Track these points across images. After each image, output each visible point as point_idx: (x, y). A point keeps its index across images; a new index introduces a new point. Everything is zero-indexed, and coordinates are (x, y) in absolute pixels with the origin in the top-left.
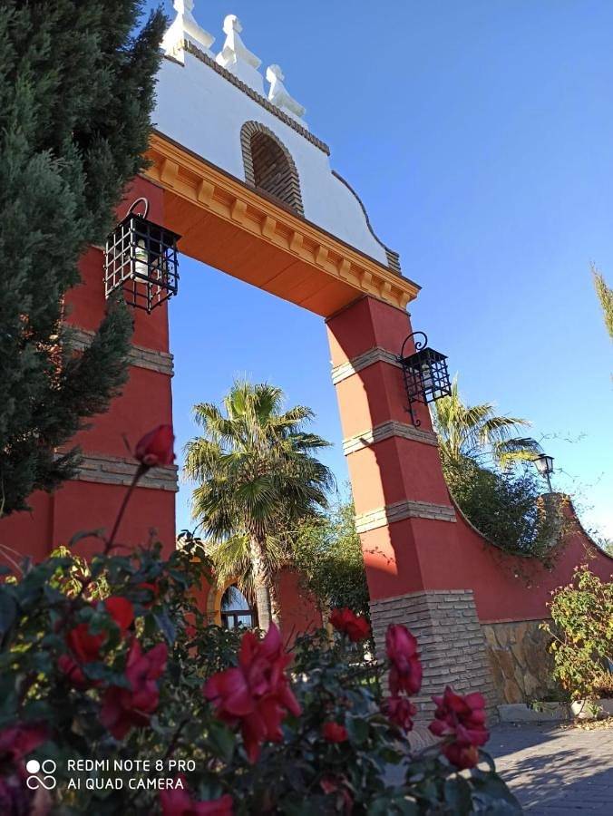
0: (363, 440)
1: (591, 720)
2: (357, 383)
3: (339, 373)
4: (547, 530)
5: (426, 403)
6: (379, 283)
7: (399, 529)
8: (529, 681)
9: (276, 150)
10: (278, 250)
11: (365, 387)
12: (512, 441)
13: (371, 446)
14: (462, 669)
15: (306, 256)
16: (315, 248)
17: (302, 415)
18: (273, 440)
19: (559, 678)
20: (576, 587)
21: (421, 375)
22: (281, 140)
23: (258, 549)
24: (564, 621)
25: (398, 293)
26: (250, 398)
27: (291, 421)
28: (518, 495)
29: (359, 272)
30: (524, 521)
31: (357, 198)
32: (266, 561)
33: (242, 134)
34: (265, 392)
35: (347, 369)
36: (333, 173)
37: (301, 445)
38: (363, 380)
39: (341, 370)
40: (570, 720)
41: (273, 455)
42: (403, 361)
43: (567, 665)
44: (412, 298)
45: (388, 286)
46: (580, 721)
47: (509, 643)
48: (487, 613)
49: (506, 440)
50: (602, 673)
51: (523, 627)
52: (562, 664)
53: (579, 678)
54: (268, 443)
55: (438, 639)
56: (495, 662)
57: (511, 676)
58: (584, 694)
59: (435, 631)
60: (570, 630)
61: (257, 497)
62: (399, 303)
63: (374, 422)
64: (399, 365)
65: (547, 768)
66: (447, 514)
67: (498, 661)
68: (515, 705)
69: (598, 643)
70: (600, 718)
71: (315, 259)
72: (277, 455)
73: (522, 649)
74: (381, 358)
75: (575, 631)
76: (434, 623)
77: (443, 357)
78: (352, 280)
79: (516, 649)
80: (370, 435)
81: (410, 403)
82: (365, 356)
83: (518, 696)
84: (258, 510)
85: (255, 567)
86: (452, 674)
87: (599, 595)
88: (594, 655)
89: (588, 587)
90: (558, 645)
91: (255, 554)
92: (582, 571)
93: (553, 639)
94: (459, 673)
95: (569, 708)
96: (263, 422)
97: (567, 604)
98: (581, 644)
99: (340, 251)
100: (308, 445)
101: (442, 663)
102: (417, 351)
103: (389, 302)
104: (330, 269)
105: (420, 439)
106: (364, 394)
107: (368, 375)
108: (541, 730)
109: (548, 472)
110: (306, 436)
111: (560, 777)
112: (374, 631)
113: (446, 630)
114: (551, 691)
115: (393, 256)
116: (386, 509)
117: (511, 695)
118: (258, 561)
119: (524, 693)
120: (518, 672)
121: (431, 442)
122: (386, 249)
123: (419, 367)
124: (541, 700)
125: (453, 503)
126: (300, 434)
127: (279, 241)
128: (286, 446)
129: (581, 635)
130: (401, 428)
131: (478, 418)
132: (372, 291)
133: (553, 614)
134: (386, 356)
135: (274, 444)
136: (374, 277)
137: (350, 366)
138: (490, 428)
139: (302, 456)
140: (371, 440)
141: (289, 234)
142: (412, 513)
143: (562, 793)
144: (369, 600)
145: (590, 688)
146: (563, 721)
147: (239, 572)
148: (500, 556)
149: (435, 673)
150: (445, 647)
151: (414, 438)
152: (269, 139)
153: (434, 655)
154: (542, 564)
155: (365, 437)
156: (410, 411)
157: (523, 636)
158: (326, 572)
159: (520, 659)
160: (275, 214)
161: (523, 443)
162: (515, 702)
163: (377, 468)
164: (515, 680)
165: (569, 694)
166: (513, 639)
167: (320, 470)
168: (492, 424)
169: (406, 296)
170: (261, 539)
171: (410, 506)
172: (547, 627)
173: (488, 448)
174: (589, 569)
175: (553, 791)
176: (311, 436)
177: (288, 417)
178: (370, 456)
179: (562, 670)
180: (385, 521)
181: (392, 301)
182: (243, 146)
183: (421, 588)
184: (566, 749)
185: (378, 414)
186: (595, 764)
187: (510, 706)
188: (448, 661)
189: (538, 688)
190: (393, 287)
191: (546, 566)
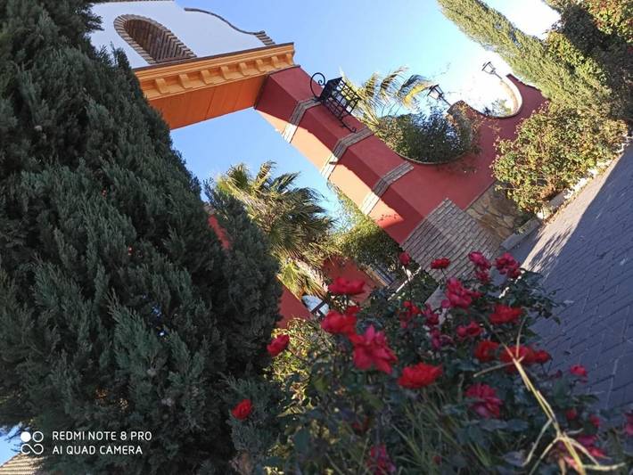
0: (331, 163)
1: (551, 216)
2: (303, 132)
3: (287, 134)
4: (464, 132)
5: (349, 114)
6: (268, 60)
7: (387, 196)
8: (508, 220)
9: (144, 25)
10: (200, 91)
11: (309, 131)
12: (404, 86)
13: (339, 163)
14: (471, 241)
15: (218, 81)
16: (218, 71)
17: (268, 168)
18: (263, 197)
19: (523, 209)
20: (501, 155)
21: (335, 100)
22: (142, 15)
23: (305, 265)
24: (506, 178)
25: (283, 58)
26: (229, 182)
27: (265, 177)
28: (435, 124)
29: (253, 64)
30: (448, 137)
31: (213, 14)
32: (314, 268)
33: (119, 33)
34: (236, 172)
35: (291, 128)
36: (186, 10)
37: (282, 187)
38: (305, 128)
39: (287, 131)
40: (541, 224)
41: (271, 206)
42: (319, 99)
43: (522, 199)
44: (293, 53)
45: (275, 59)
46: (547, 221)
47: (485, 209)
48: (463, 204)
49: (399, 89)
50: (542, 188)
51: (486, 195)
52: (520, 201)
53: (532, 201)
54: (262, 201)
55: (449, 236)
56: (484, 225)
57: (497, 225)
58: (540, 206)
59: (444, 234)
60: (512, 180)
61: (282, 237)
62: (288, 63)
63: (330, 148)
64: (319, 103)
65: (545, 255)
66: (407, 168)
67: (486, 223)
68: (509, 238)
69: (531, 176)
70: (555, 211)
71: (224, 77)
72: (274, 204)
73: (493, 207)
74: (306, 108)
75: (515, 178)
76: (441, 230)
77: (340, 79)
78: (253, 73)
79: (491, 209)
80: (333, 156)
81: (341, 120)
82: (295, 113)
83: (508, 232)
84: (288, 244)
85: (312, 276)
86: (468, 248)
87: (516, 149)
88: (533, 183)
89: (507, 149)
90: (511, 192)
91: (305, 269)
92: (498, 143)
93: (506, 191)
94: (471, 245)
95: (537, 218)
96: (249, 191)
97: (502, 167)
98: (522, 182)
99: (233, 60)
100: (286, 183)
101: (459, 246)
102: (323, 87)
103: (283, 68)
104: (236, 76)
105: (362, 138)
106: (311, 136)
107: (305, 122)
108: (531, 240)
109: (441, 96)
110: (280, 179)
111: (553, 255)
112: (413, 258)
113: (450, 229)
114: (522, 217)
115: (261, 35)
116: (373, 191)
117: (504, 235)
118: (310, 271)
119: (509, 228)
120: (500, 221)
121: (368, 134)
122: (255, 34)
123: (331, 96)
124: (520, 226)
125: (405, 159)
126: (275, 181)
127: (197, 85)
128: (273, 194)
129: (519, 177)
130: (348, 140)
131: (373, 88)
132: (268, 69)
133: (498, 178)
134: (307, 104)
135: (266, 199)
136: (264, 60)
137: (291, 125)
138: (385, 89)
139: (289, 193)
140: (336, 160)
141: (198, 75)
142: (389, 183)
143: (557, 261)
144: (398, 245)
145: (541, 201)
146: (538, 227)
147: (302, 286)
148: (449, 168)
149: (459, 254)
150: (454, 237)
151: (358, 139)
152: (134, 21)
153: (452, 246)
154: (473, 153)
155: (331, 160)
156: (345, 126)
157: (489, 200)
158: (363, 248)
159: (496, 213)
160: (182, 70)
161: (410, 82)
162: (507, 236)
163: (351, 172)
164: (501, 225)
165: (532, 212)
166: (485, 206)
167: (305, 193)
168: (384, 86)
169: (289, 56)
170: (302, 258)
171: (385, 180)
172: (499, 187)
173: (393, 102)
174: (501, 138)
175: (553, 263)
176: (283, 176)
177: (261, 176)
178: (342, 168)
179: (522, 203)
180: (377, 198)
181: (284, 66)
182: (126, 40)
183: (422, 218)
184: (548, 239)
185: (329, 142)
186: (565, 236)
187: (507, 240)
188: (461, 243)
189: (515, 220)
190: (278, 57)
191: (477, 152)
